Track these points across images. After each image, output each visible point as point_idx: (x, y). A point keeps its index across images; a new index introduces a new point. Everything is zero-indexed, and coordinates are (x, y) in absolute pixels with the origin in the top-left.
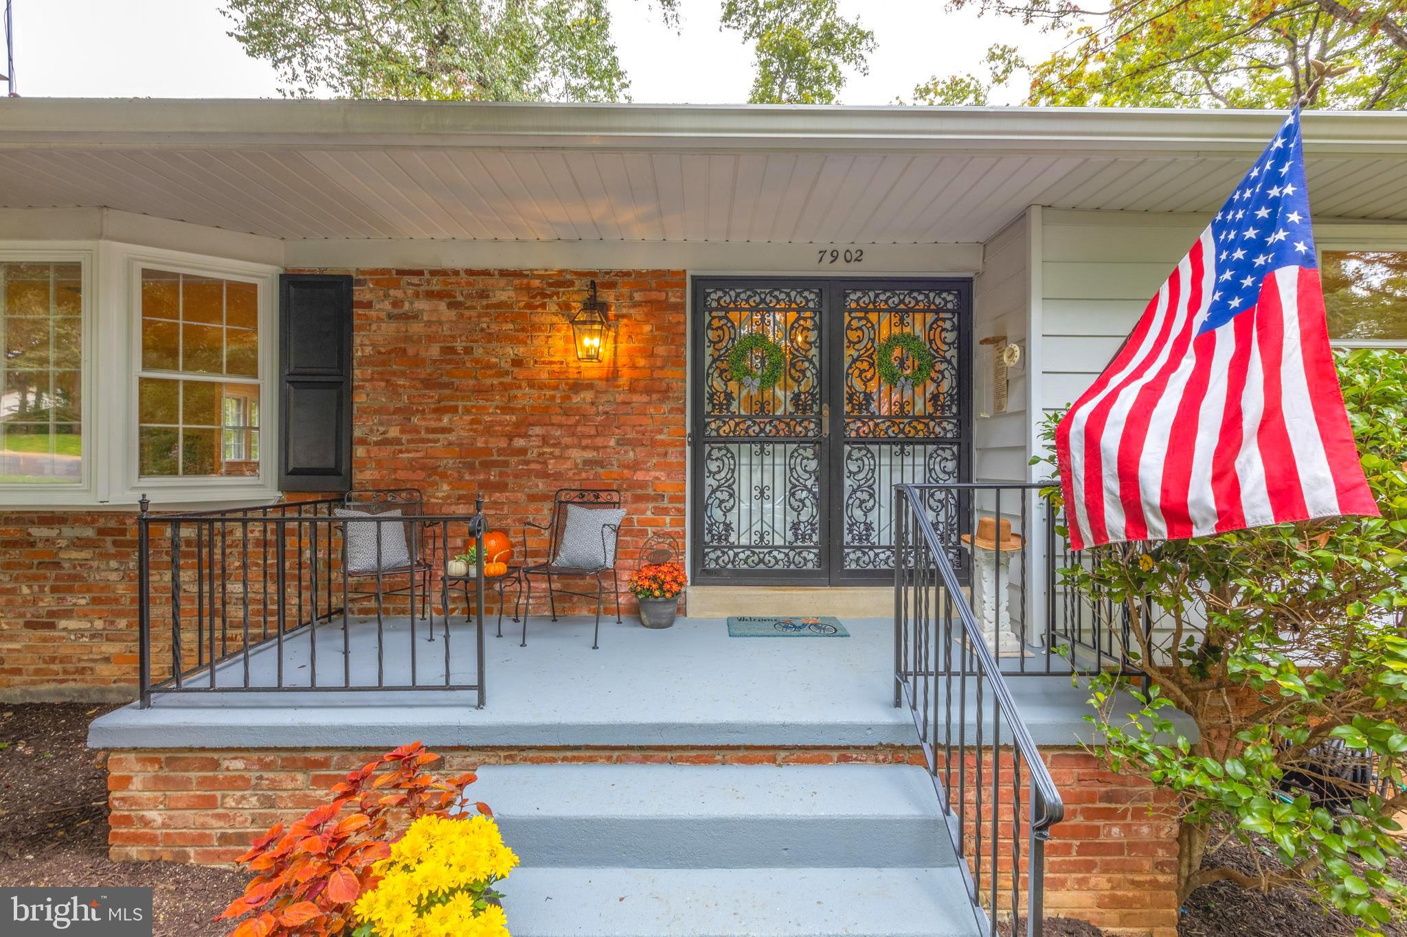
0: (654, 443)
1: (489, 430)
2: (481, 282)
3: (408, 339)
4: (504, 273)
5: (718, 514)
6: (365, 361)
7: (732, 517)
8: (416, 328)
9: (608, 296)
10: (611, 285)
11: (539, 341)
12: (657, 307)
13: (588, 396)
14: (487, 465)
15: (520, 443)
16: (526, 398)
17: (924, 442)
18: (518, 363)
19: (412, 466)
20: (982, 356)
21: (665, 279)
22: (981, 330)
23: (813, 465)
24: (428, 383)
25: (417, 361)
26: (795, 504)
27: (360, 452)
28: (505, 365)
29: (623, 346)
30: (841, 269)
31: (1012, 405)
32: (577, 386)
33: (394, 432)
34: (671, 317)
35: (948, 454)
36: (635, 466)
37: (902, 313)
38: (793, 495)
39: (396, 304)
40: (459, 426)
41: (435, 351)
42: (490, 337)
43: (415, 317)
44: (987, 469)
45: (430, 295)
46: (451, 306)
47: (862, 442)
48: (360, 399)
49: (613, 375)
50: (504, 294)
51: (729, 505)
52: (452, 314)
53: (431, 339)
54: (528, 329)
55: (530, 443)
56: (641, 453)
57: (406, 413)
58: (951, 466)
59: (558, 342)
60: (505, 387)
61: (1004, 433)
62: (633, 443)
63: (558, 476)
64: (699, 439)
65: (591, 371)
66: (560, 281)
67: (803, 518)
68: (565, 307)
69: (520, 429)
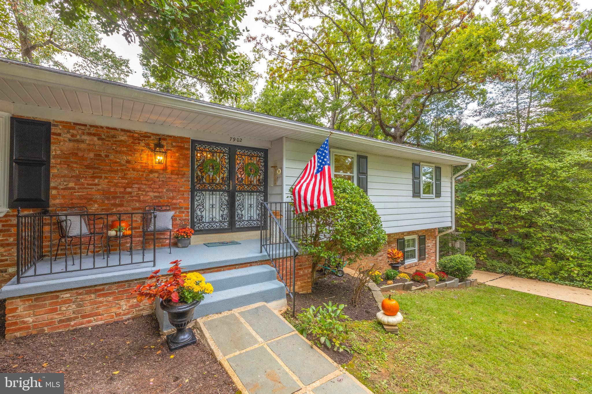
0: (179, 191)
1: (116, 185)
2: (112, 132)
3: (79, 149)
4: (122, 130)
5: (199, 213)
6: (56, 157)
7: (204, 213)
8: (83, 146)
9: (164, 143)
10: (165, 139)
11: (137, 155)
12: (181, 148)
13: (156, 175)
14: (114, 198)
15: (129, 190)
16: (132, 174)
17: (256, 192)
18: (128, 162)
19: (80, 198)
20: (271, 171)
21: (183, 140)
22: (270, 164)
23: (227, 198)
24: (88, 167)
25: (83, 158)
26: (222, 209)
27: (54, 192)
28: (123, 162)
29: (169, 159)
30: (236, 143)
31: (278, 183)
32: (152, 171)
33: (71, 185)
34: (186, 152)
35: (262, 195)
36: (173, 198)
37: (251, 156)
38: (222, 207)
39: (73, 136)
40: (103, 184)
41: (91, 155)
42: (117, 152)
43: (83, 141)
44: (271, 199)
45: (89, 134)
46: (99, 139)
47: (240, 191)
48: (54, 171)
49: (165, 169)
50: (123, 137)
51: (202, 210)
52: (100, 142)
53: (89, 151)
54: (132, 150)
55: (134, 190)
56: (175, 194)
57: (77, 178)
58: (262, 198)
59: (144, 156)
60: (123, 170)
61: (277, 190)
62: (172, 191)
63: (144, 201)
64: (193, 190)
65: (158, 167)
66: (146, 136)
67: (224, 213)
68: (147, 145)
69: (129, 185)
